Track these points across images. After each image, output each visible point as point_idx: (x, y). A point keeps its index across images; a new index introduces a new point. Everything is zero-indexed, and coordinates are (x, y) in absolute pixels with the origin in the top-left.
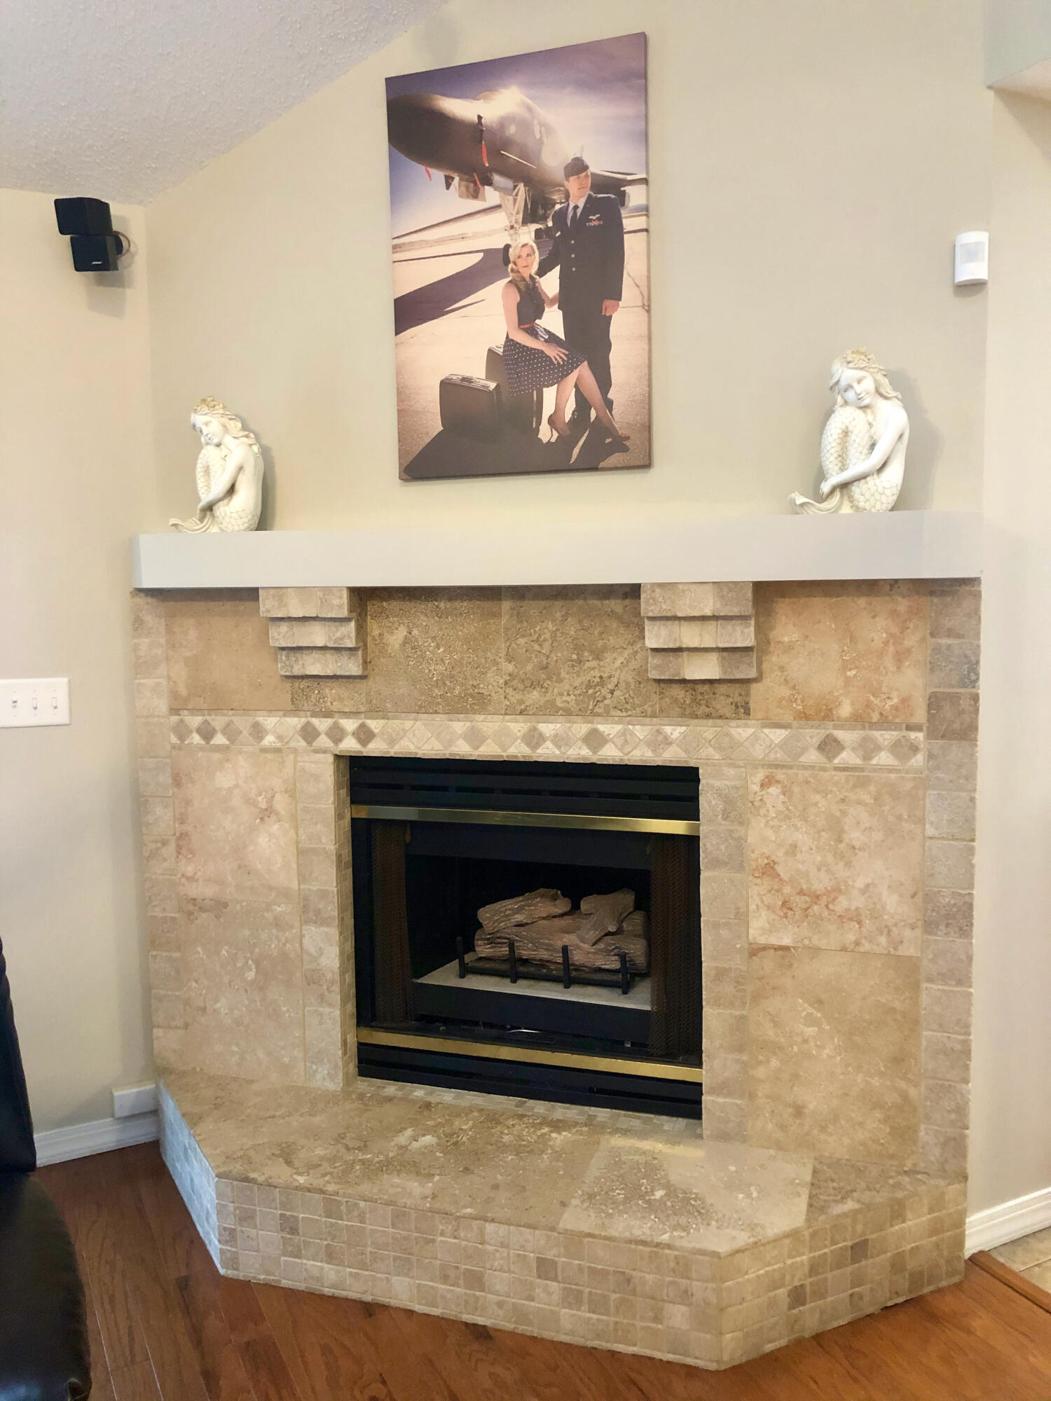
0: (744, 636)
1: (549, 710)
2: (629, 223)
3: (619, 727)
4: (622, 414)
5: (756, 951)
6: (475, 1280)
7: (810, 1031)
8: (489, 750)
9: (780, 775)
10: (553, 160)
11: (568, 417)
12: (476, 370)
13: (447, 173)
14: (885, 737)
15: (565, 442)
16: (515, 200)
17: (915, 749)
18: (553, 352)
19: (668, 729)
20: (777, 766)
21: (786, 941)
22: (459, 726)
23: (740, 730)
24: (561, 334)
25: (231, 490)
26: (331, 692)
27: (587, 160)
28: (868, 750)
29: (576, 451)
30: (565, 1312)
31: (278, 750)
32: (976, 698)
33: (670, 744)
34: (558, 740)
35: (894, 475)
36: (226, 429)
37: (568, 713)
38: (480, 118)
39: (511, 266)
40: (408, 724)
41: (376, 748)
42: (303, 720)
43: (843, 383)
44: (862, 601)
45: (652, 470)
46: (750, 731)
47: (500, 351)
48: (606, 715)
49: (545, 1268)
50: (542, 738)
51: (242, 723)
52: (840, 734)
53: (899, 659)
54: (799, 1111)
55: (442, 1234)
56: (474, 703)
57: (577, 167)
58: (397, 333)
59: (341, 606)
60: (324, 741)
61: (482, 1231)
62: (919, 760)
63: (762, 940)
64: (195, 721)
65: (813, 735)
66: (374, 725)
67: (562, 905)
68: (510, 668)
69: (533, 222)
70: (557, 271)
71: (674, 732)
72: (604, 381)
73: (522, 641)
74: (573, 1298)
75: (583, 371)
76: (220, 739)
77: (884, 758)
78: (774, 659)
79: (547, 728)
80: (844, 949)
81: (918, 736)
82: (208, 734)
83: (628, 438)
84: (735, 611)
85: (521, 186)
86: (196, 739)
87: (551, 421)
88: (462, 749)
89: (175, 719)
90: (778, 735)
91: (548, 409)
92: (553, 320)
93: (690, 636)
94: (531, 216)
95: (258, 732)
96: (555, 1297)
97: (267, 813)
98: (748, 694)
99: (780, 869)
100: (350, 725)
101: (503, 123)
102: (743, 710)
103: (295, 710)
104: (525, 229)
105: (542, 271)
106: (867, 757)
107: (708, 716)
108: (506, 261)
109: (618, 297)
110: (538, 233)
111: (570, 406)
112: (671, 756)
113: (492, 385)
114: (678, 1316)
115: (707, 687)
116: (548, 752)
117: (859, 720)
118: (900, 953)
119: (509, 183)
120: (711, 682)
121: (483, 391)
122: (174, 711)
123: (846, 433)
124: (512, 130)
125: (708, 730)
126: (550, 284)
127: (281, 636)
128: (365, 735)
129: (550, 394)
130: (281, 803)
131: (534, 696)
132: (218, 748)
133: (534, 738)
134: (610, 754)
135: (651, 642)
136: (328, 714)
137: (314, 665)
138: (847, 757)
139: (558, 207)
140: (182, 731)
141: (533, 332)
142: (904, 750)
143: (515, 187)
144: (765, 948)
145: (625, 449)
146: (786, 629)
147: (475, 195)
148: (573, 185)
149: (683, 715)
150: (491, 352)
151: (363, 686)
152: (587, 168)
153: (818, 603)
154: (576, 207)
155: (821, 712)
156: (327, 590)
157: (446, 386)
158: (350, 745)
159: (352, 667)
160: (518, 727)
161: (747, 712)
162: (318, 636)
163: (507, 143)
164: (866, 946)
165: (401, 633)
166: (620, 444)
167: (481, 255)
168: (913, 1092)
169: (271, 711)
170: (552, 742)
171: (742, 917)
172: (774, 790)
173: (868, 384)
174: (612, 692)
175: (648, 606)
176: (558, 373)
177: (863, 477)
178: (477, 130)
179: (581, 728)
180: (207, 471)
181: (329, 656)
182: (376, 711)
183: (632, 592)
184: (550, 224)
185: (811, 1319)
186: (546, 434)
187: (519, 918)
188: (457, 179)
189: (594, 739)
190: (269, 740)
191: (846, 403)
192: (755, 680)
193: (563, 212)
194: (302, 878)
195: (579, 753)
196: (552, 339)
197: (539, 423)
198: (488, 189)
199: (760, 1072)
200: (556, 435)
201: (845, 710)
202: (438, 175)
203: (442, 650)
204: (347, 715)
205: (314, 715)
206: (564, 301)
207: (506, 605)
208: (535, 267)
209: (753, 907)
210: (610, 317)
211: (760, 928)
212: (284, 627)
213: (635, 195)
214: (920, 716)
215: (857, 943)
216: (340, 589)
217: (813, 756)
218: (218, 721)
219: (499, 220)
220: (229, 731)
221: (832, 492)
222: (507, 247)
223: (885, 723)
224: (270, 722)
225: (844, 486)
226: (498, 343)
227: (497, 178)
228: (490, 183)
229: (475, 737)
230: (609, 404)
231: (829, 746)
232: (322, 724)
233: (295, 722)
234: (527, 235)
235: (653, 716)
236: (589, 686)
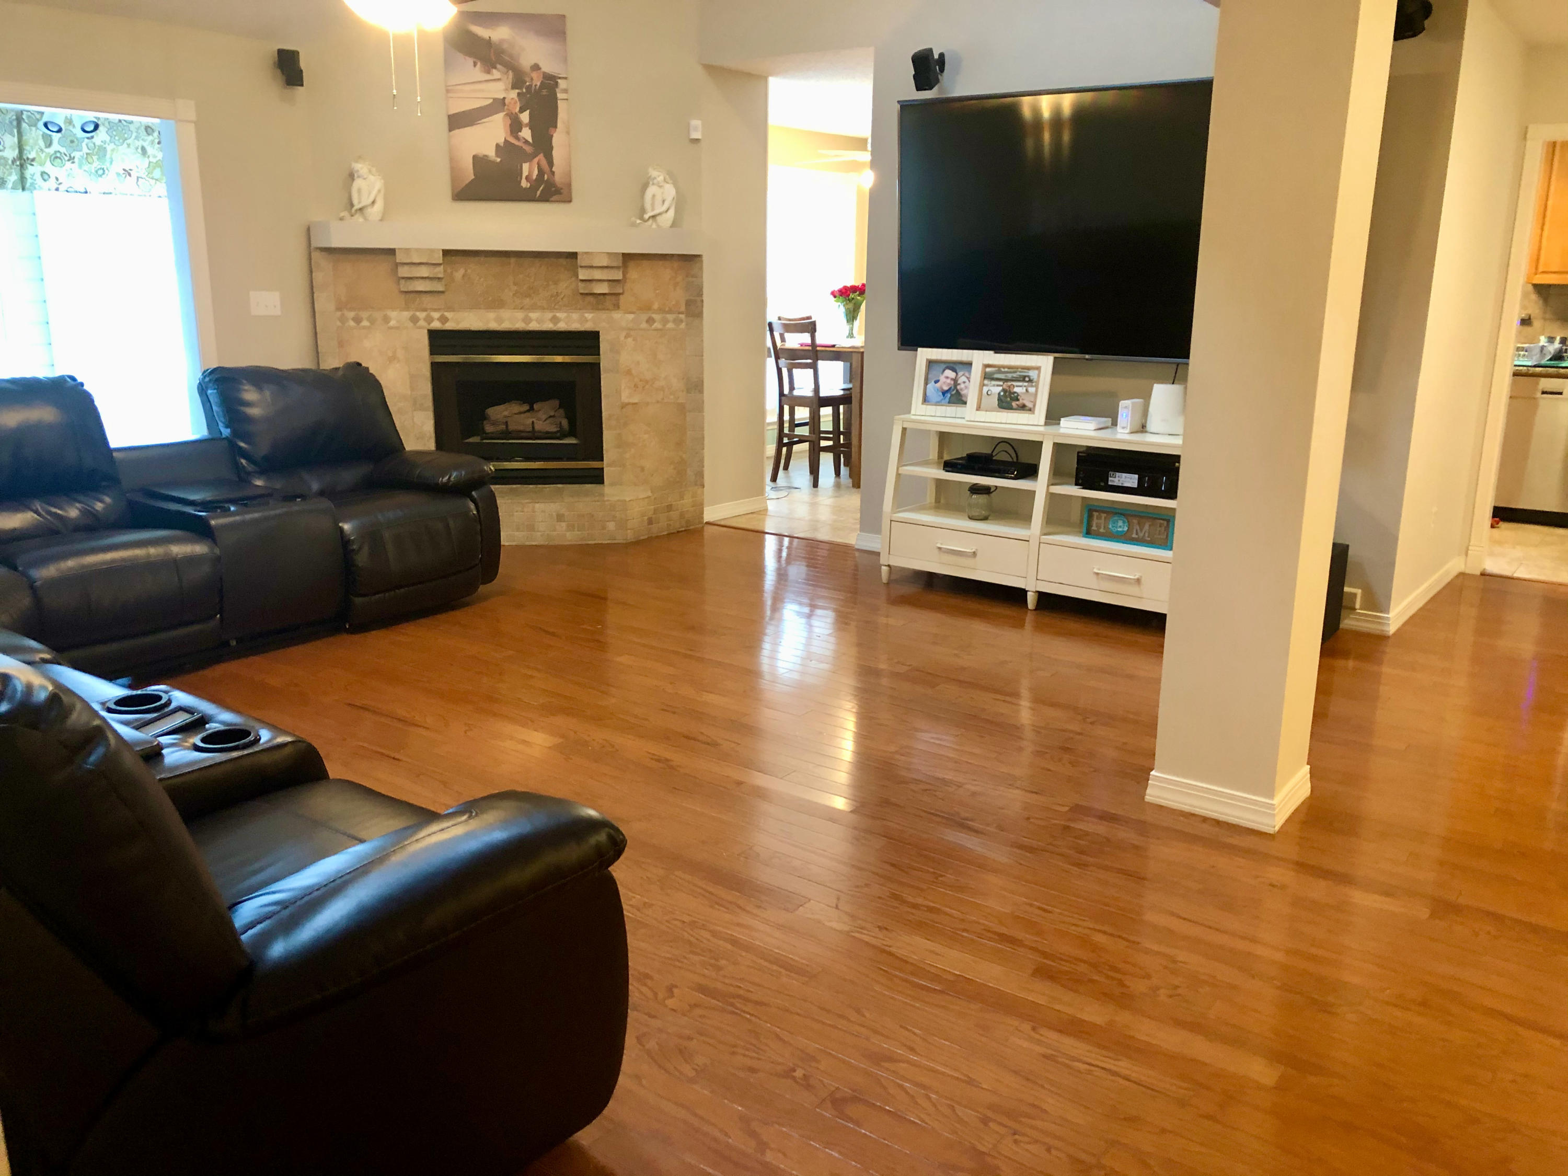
0: (618, 275)
1: (534, 308)
2: (559, 96)
3: (565, 314)
4: (558, 179)
5: (624, 406)
6: (531, 528)
7: (646, 436)
8: (506, 326)
9: (632, 333)
10: (526, 62)
11: (534, 177)
12: (491, 153)
13: (475, 60)
14: (670, 317)
15: (533, 188)
16: (508, 78)
17: (681, 321)
18: (528, 149)
19: (586, 315)
20: (632, 330)
21: (636, 401)
22: (491, 315)
23: (616, 315)
24: (530, 140)
25: (373, 202)
26: (426, 299)
27: (541, 65)
28: (665, 322)
29: (539, 193)
30: (568, 534)
31: (397, 328)
32: (702, 301)
33: (587, 321)
34: (539, 321)
35: (671, 213)
36: (370, 171)
37: (544, 309)
38: (490, 37)
39: (506, 107)
40: (466, 314)
41: (449, 326)
42: (412, 313)
43: (653, 176)
44: (661, 263)
45: (572, 204)
46: (620, 315)
47: (502, 145)
48: (560, 310)
49: (560, 518)
50: (531, 320)
51: (378, 315)
52: (654, 316)
53: (676, 285)
54: (643, 469)
55: (517, 512)
56: (497, 304)
57: (536, 67)
58: (450, 130)
59: (439, 258)
60: (422, 323)
61: (534, 507)
62: (683, 326)
63: (627, 401)
64: (352, 314)
65: (644, 317)
66: (448, 315)
67: (526, 407)
68: (515, 288)
69: (517, 89)
70: (528, 111)
71: (589, 316)
72: (551, 163)
73: (521, 276)
74: (571, 527)
75: (541, 157)
76: (365, 323)
77: (670, 325)
78: (628, 286)
79: (533, 315)
80: (658, 402)
81: (682, 316)
82: (358, 320)
83: (562, 189)
84: (615, 264)
85: (510, 72)
86: (352, 323)
87: (527, 178)
88: (493, 326)
89: (339, 314)
90: (631, 316)
91: (525, 173)
92: (526, 133)
93: (597, 274)
94: (514, 87)
95: (386, 319)
96: (564, 528)
97: (392, 359)
98: (619, 300)
99: (633, 372)
100: (436, 315)
101: (502, 41)
102: (617, 307)
103: (407, 308)
104: (513, 91)
105: (522, 110)
106: (664, 325)
107: (604, 309)
108: (504, 104)
109: (556, 127)
110: (519, 94)
111: (536, 172)
112: (588, 326)
113: (499, 160)
114: (611, 526)
115: (602, 297)
116: (534, 326)
117: (661, 310)
118: (678, 401)
119: (504, 70)
120: (604, 294)
121: (493, 162)
122: (339, 309)
123: (654, 196)
124: (505, 46)
125: (603, 315)
126: (525, 117)
127: (404, 272)
128: (444, 320)
129: (526, 167)
130: (400, 354)
131: (527, 301)
132: (364, 328)
133: (527, 320)
134: (562, 326)
135: (581, 277)
136: (425, 310)
137: (420, 286)
138: (657, 325)
139: (528, 84)
140: (343, 319)
141: (518, 138)
142: (677, 321)
143: (507, 72)
144: (628, 404)
145: (561, 194)
146: (633, 274)
147: (489, 72)
148: (534, 75)
149: (592, 309)
150: (497, 145)
151: (442, 296)
152: (540, 69)
153: (645, 263)
154: (536, 85)
155: (647, 308)
156: (432, 251)
157: (475, 157)
158: (436, 325)
159: (439, 287)
160: (520, 315)
161: (618, 308)
162: (424, 272)
163: (503, 52)
164: (666, 401)
165: (462, 271)
166: (558, 192)
167: (491, 101)
168: (684, 456)
169: (393, 309)
170: (536, 321)
171: (618, 392)
172: (630, 340)
173: (661, 178)
174: (562, 299)
175: (581, 261)
176: (529, 158)
177: (660, 214)
178: (488, 43)
179: (549, 315)
180: (359, 191)
181: (428, 282)
182: (450, 309)
183: (573, 255)
184: (524, 90)
185: (655, 529)
186: (524, 184)
187: (506, 413)
188: (479, 64)
189: (555, 320)
190: (393, 323)
191: (653, 184)
192: (622, 294)
193: (530, 86)
194: (412, 389)
195: (548, 326)
196: (526, 142)
197: (521, 178)
198: (494, 71)
199: (627, 456)
200: (529, 185)
201: (656, 306)
202: (470, 61)
203: (482, 279)
204: (435, 310)
205: (417, 310)
206: (531, 126)
207: (513, 260)
208: (518, 109)
209: (623, 387)
210: (552, 136)
211: (625, 397)
212: (406, 268)
213: (562, 84)
214: (683, 309)
215: (663, 399)
216: (438, 250)
217: (644, 325)
218: (364, 314)
219: (500, 86)
220: (370, 319)
221: (649, 218)
222: (504, 98)
223: (670, 312)
224: (393, 314)
225: (654, 217)
226: (501, 141)
227: (499, 66)
228: (495, 68)
229: (499, 320)
230: (553, 173)
231: (650, 321)
232: (421, 315)
233: (406, 314)
234: (513, 94)
235: (580, 309)
236: (552, 296)
